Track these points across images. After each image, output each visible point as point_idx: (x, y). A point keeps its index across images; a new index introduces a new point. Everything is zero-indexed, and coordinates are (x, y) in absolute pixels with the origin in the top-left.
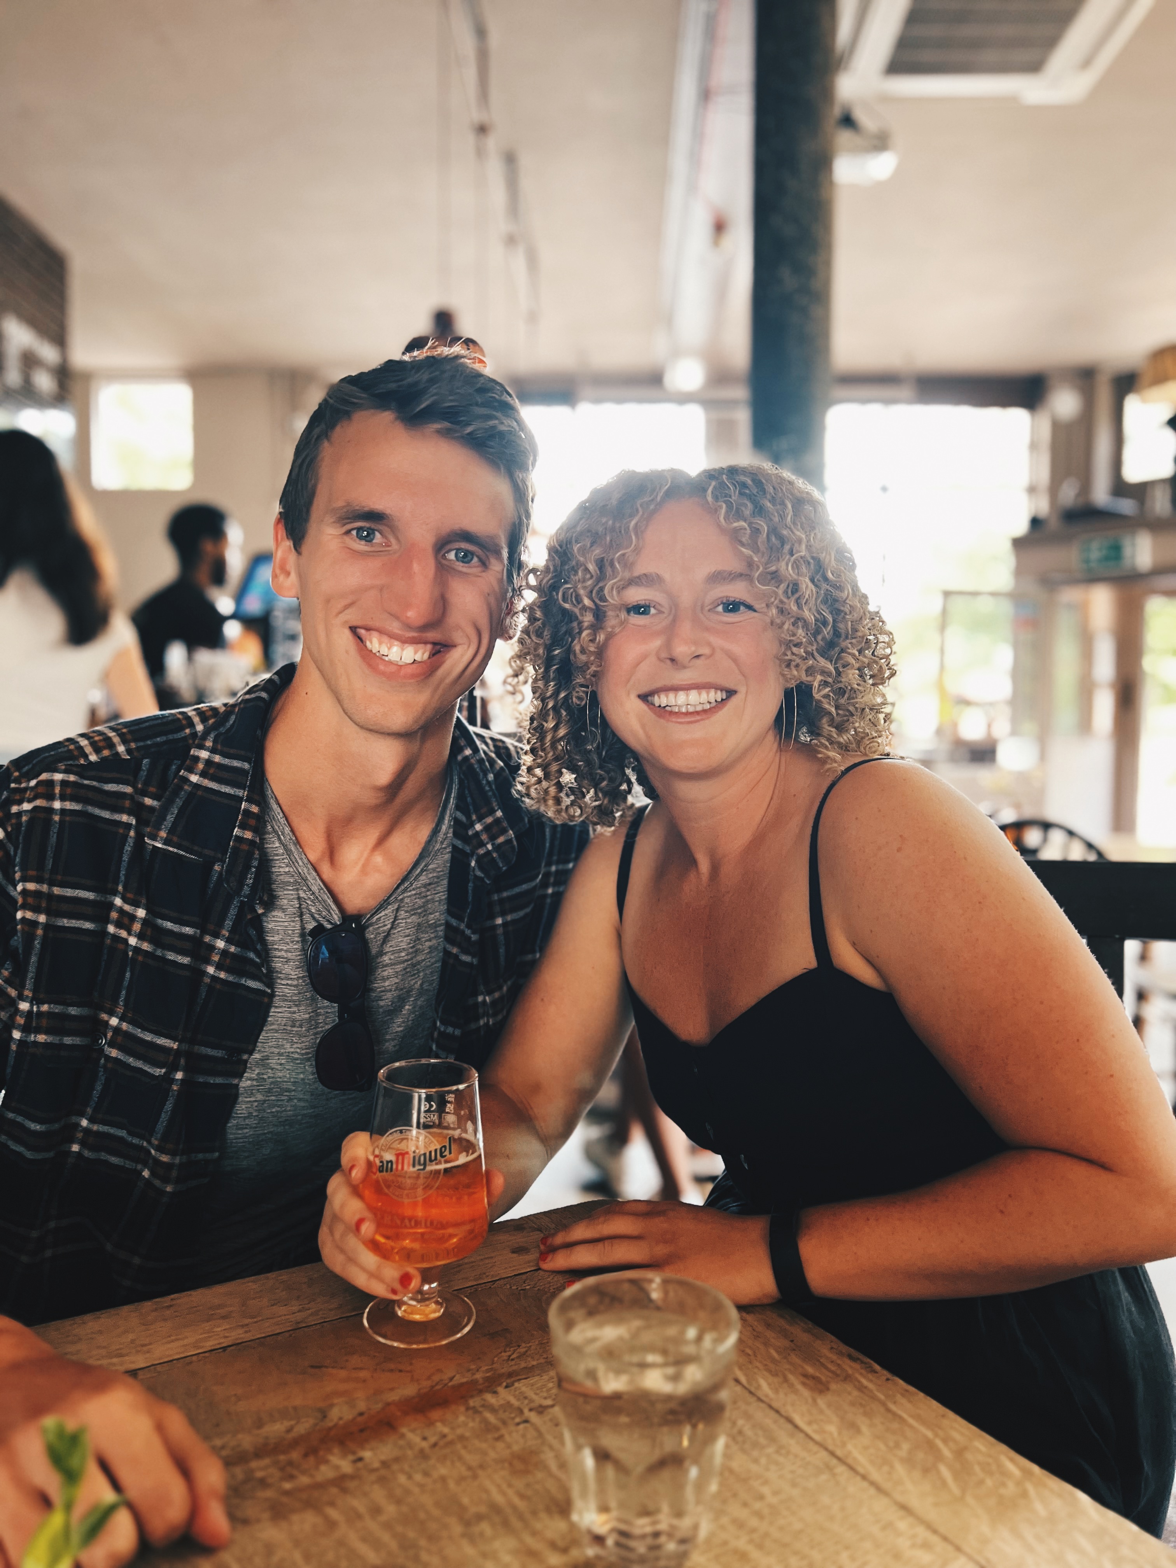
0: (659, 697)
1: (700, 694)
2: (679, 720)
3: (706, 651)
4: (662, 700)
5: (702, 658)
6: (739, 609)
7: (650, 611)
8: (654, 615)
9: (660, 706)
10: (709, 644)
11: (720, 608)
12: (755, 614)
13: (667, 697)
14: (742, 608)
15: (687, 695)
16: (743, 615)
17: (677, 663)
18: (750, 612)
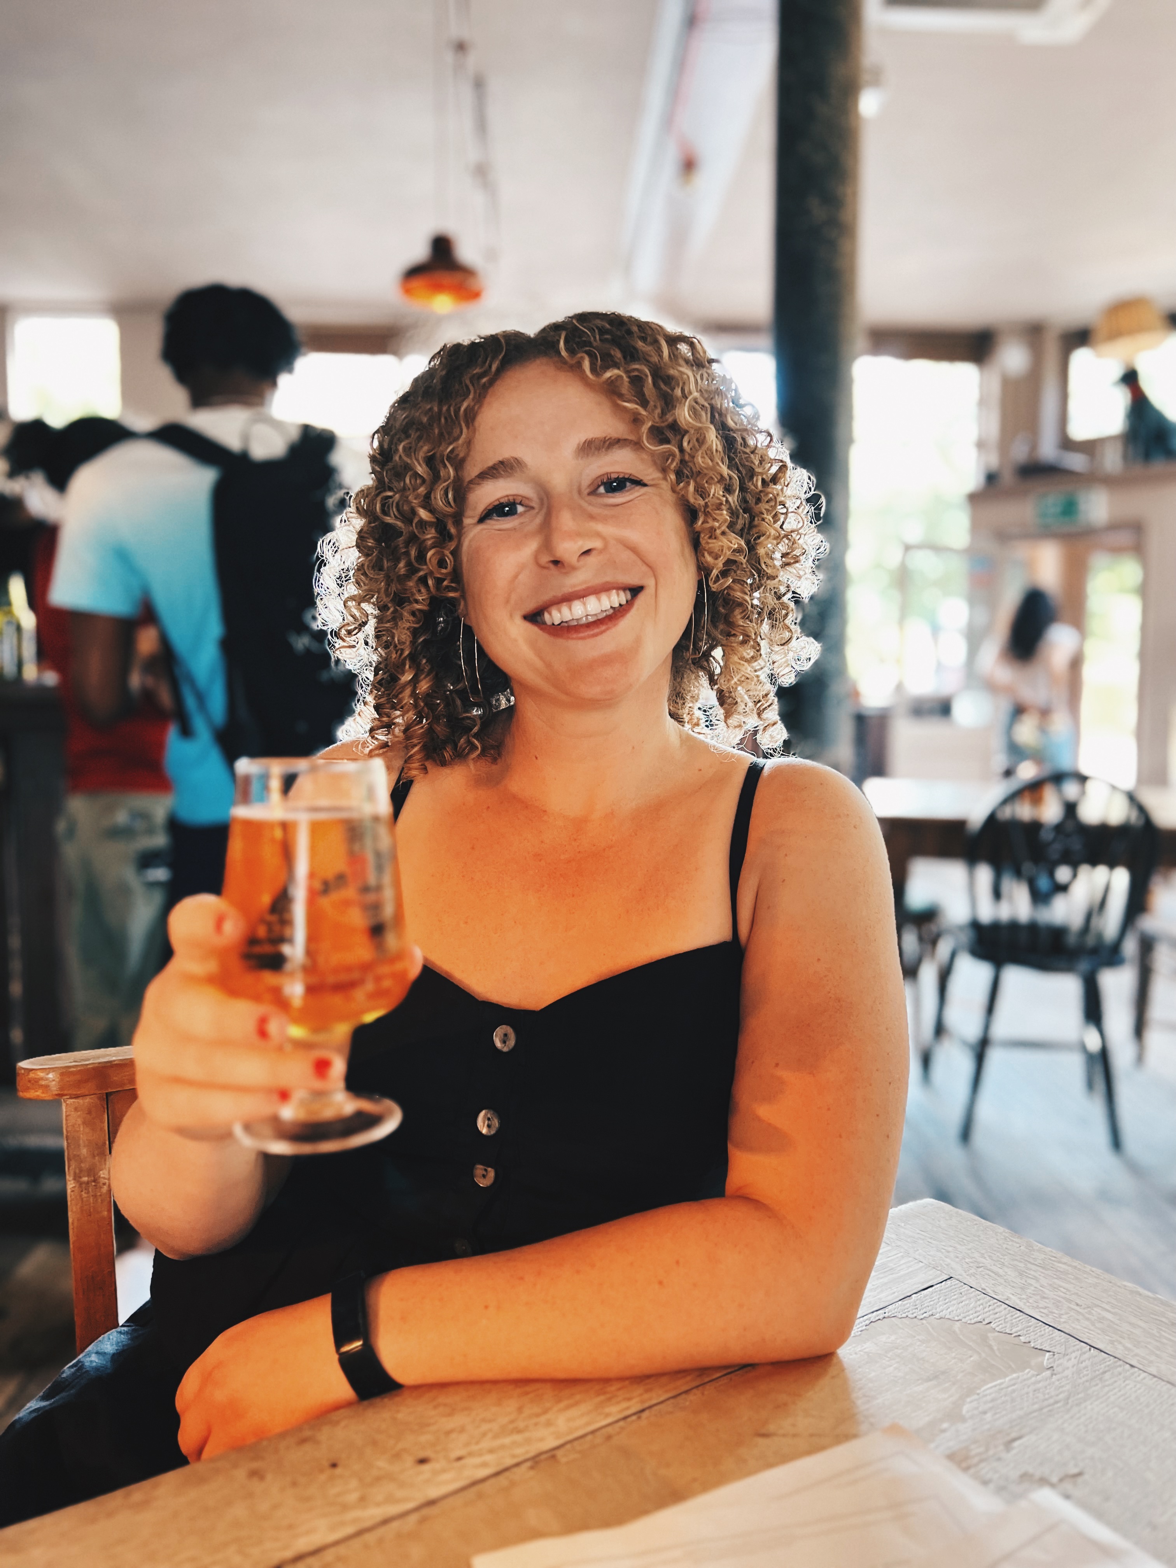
0: (550, 614)
1: (599, 600)
2: (581, 635)
3: (597, 544)
4: (555, 616)
5: (594, 553)
6: (625, 486)
7: (516, 509)
8: (522, 514)
9: (553, 624)
10: (598, 535)
11: (602, 490)
12: (645, 489)
13: (560, 612)
14: (628, 484)
15: (584, 604)
16: (631, 495)
17: (563, 564)
18: (638, 488)
